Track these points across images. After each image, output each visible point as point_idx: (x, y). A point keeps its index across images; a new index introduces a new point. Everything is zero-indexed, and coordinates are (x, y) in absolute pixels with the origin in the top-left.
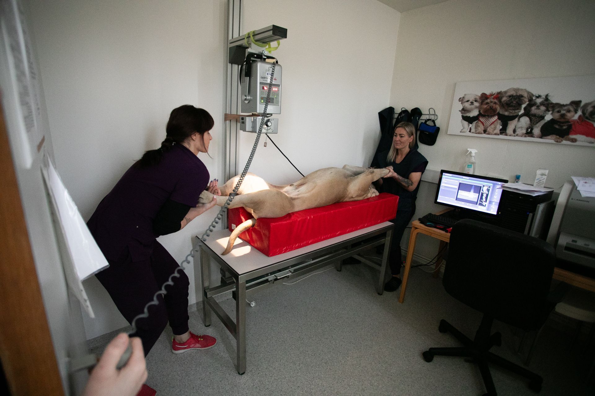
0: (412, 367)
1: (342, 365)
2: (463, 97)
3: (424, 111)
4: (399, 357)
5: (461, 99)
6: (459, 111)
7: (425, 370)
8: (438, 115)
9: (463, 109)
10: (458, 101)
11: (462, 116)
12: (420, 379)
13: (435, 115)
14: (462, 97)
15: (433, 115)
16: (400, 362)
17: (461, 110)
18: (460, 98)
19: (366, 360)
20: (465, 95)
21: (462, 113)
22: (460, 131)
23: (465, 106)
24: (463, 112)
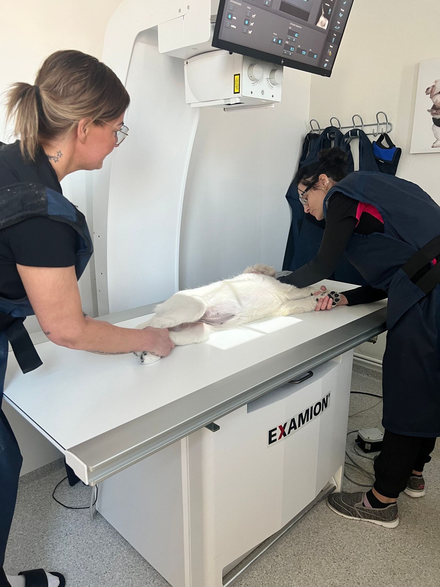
0: (393, 561)
1: (267, 573)
2: (433, 86)
3: (369, 119)
4: (368, 546)
5: (430, 90)
6: (428, 110)
7: (417, 565)
8: (392, 123)
9: (434, 107)
10: (426, 94)
11: (433, 118)
12: (409, 582)
13: (387, 123)
14: (430, 86)
15: (384, 123)
16: (370, 555)
17: (430, 108)
18: (428, 89)
19: (310, 559)
20: (436, 82)
21: (432, 114)
22: (432, 145)
23: (437, 101)
24: (435, 112)
